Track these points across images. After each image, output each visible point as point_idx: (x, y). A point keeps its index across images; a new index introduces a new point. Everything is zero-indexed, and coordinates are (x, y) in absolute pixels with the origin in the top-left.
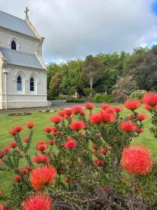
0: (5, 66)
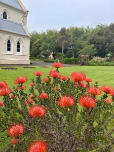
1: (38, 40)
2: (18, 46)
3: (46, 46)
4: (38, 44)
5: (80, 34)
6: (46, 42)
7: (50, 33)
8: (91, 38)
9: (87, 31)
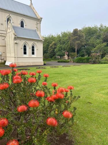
0: (15, 39)
1: (54, 42)
2: (33, 50)
3: (61, 47)
4: (54, 46)
5: (93, 34)
6: (61, 44)
7: (65, 35)
8: (104, 36)
9: (100, 30)
